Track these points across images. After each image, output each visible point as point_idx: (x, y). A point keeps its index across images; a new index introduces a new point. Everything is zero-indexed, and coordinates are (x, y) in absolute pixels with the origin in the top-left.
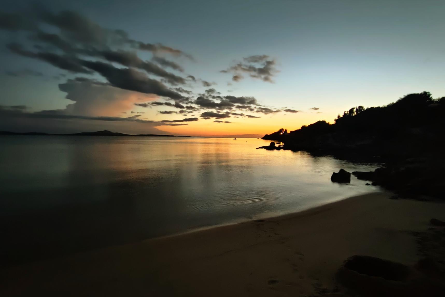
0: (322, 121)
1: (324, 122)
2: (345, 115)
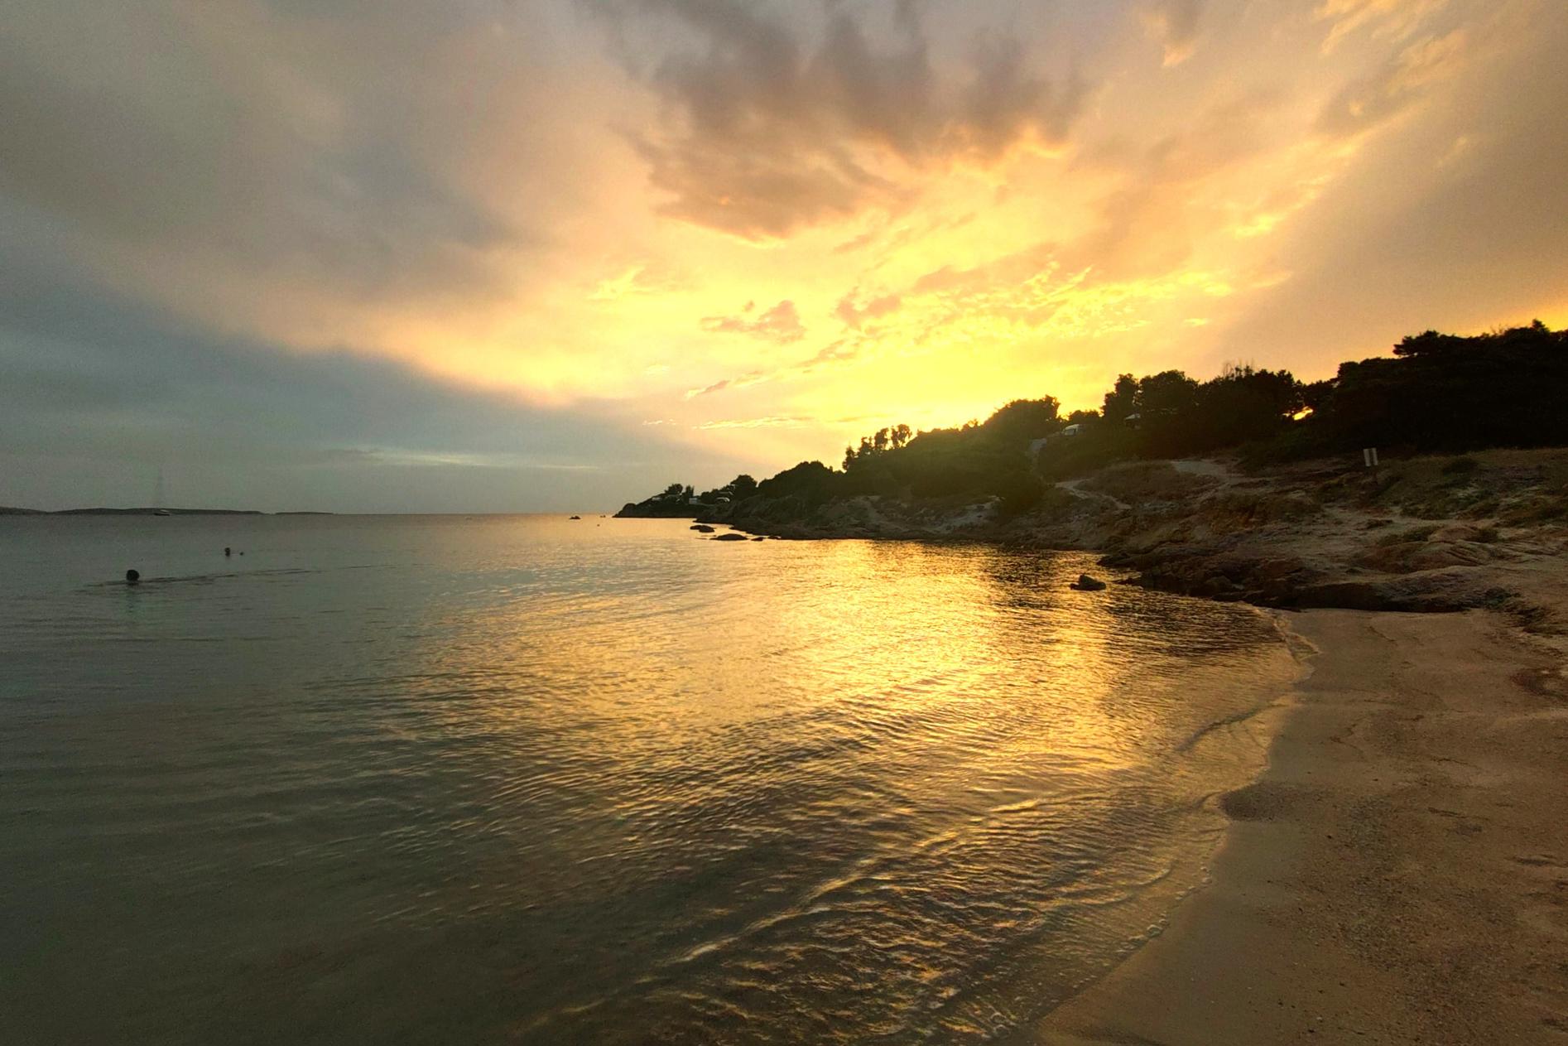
0: (813, 463)
1: (817, 465)
2: (865, 446)
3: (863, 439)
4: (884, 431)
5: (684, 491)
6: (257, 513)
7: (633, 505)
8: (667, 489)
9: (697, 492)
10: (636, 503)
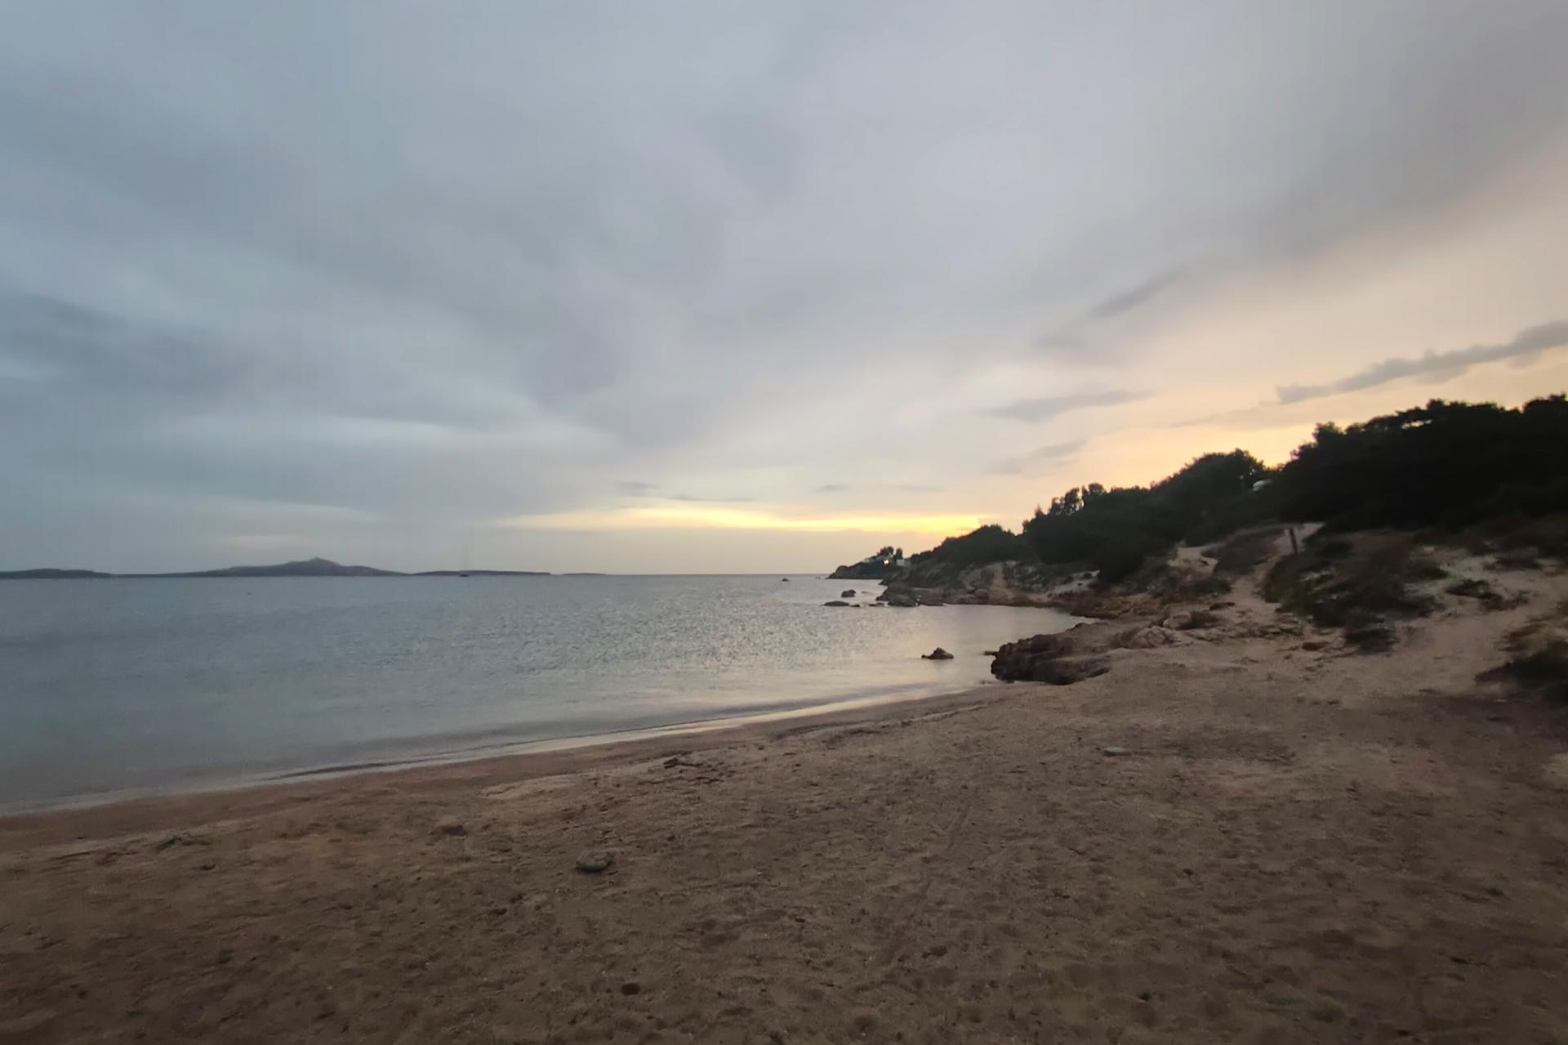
2: (1055, 507)
3: (1054, 500)
4: (1075, 491)
5: (895, 553)
6: (548, 574)
7: (845, 567)
8: (879, 551)
9: (906, 555)
10: (848, 566)
